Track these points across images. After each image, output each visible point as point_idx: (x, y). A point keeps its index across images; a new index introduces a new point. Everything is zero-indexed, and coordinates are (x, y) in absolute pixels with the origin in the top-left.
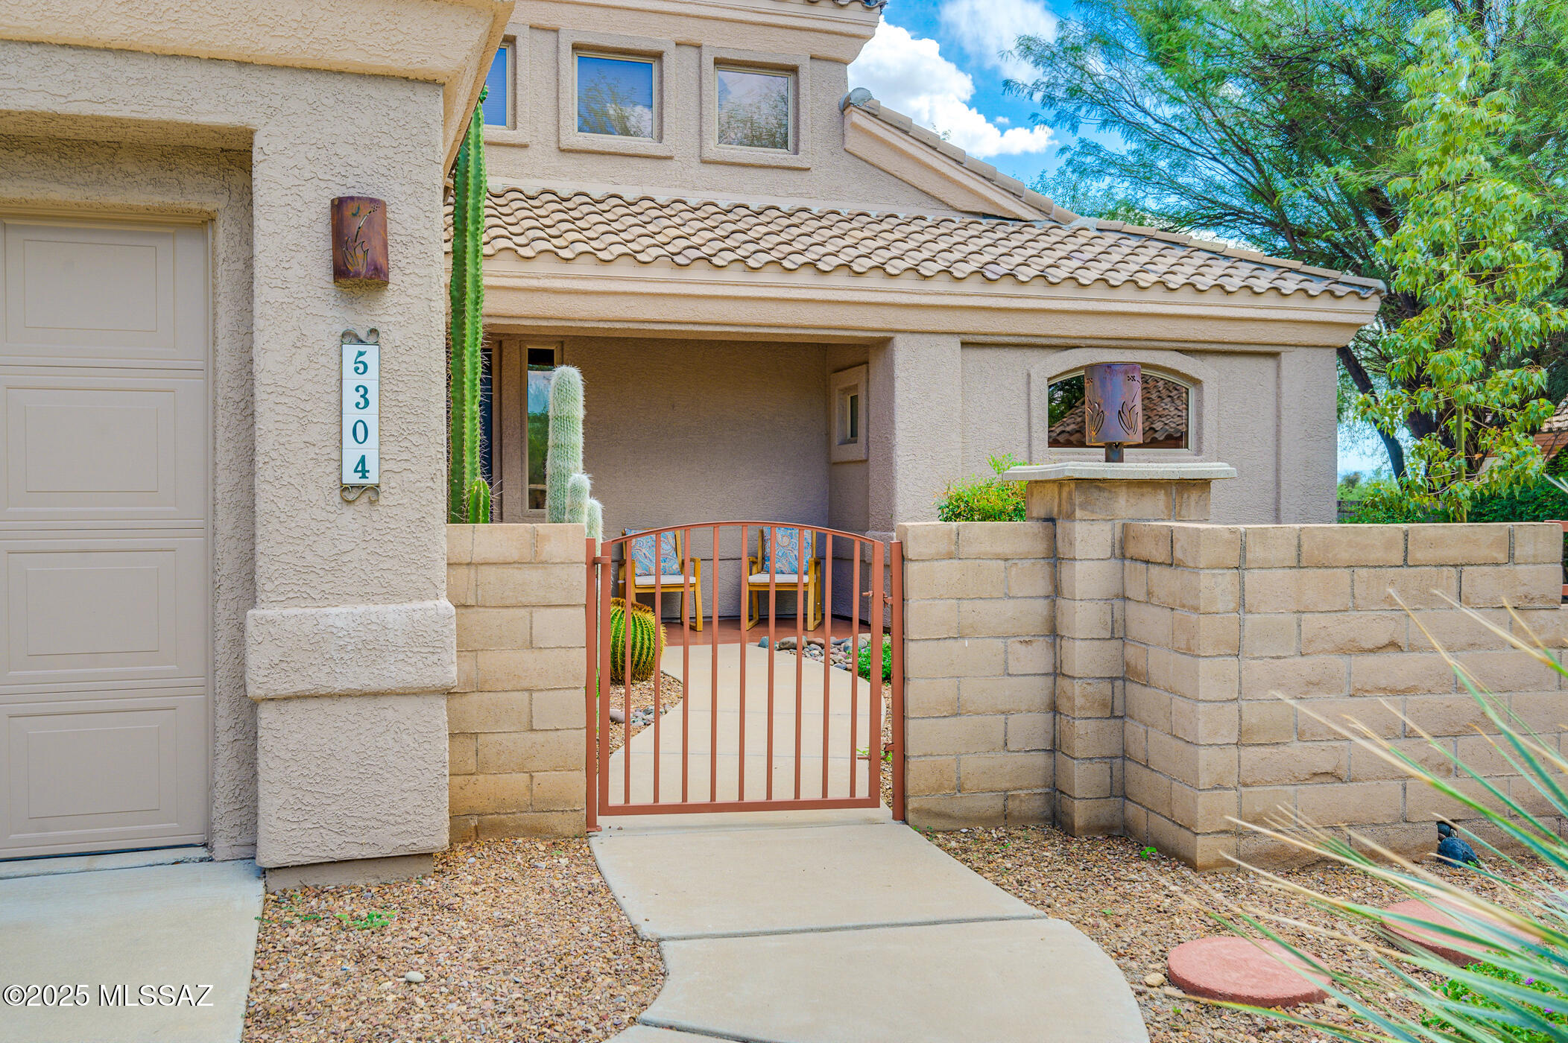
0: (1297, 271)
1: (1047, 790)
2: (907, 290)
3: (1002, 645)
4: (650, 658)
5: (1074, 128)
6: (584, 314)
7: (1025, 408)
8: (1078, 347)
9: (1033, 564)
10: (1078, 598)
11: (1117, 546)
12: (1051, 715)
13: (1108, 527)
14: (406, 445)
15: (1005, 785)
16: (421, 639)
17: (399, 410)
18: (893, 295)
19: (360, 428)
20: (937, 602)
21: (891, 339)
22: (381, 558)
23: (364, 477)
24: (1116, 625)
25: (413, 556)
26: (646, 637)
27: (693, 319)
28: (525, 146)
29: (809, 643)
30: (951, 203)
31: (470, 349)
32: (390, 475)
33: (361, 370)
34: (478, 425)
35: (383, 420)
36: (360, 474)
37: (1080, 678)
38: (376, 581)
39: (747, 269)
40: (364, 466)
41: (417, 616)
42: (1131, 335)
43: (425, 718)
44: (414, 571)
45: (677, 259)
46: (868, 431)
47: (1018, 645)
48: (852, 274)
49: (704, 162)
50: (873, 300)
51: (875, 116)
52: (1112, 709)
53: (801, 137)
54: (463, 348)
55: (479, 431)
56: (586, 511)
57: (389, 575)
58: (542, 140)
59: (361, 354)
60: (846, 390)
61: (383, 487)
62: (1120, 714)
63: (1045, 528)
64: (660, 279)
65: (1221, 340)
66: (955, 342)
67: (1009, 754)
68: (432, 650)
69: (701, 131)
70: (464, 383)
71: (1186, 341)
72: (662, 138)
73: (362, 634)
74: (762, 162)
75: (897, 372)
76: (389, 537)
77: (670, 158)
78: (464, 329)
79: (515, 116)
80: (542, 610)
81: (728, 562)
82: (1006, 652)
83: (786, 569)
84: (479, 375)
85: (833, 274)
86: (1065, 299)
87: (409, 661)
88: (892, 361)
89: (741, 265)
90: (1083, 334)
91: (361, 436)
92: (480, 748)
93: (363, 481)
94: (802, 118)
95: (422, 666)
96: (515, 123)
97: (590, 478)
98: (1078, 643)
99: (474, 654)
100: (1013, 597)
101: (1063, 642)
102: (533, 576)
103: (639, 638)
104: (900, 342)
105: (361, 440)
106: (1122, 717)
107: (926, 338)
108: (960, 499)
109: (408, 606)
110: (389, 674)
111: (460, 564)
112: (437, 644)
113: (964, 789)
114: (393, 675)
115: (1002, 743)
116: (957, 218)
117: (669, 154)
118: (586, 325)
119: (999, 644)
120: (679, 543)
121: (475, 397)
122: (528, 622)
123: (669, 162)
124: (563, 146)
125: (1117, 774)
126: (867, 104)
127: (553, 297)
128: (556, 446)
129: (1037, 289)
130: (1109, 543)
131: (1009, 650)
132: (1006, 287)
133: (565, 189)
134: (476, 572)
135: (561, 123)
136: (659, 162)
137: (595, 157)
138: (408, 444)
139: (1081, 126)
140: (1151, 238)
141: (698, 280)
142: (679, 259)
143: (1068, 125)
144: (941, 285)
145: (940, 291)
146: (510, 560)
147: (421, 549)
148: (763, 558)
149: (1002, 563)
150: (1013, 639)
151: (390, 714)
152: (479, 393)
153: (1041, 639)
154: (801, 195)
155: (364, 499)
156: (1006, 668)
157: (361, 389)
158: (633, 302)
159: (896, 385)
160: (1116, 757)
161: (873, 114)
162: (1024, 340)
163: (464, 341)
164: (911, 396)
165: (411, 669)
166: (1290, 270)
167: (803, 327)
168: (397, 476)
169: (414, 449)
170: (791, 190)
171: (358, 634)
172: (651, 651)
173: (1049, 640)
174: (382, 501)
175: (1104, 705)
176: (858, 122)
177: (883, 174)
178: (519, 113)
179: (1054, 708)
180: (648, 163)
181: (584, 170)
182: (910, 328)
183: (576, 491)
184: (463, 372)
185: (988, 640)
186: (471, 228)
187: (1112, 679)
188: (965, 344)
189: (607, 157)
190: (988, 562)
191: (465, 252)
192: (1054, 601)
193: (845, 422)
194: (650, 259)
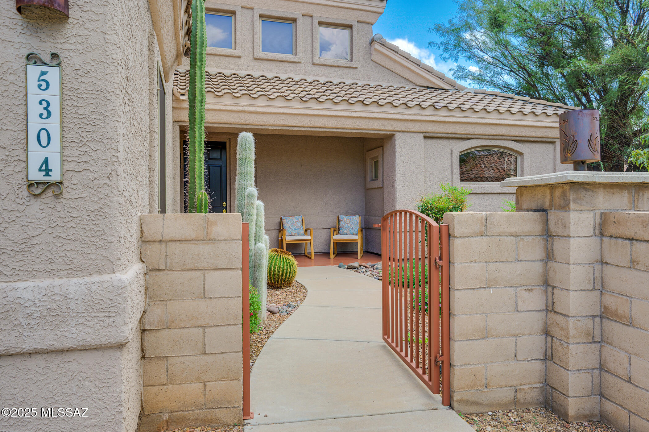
0: (562, 108)
1: (541, 385)
2: (401, 113)
3: (514, 292)
4: (290, 277)
5: (456, 60)
6: (262, 123)
7: (450, 165)
8: (472, 139)
9: (534, 239)
10: (572, 263)
11: (597, 228)
12: (544, 336)
13: (591, 215)
14: (85, 150)
15: (516, 382)
16: (98, 306)
17: (79, 121)
18: (395, 115)
19: (44, 135)
20: (473, 264)
21: (394, 134)
22: (65, 241)
23: (47, 175)
24: (596, 281)
25: (92, 239)
26: (289, 267)
27: (310, 125)
28: (240, 57)
29: (360, 266)
30: (415, 82)
31: (199, 126)
32: (71, 173)
33: (44, 86)
34: (203, 164)
35: (65, 129)
36: (44, 173)
37: (573, 317)
38: (60, 260)
39: (333, 103)
40: (47, 165)
41: (95, 288)
42: (495, 133)
43: (104, 368)
44: (93, 251)
45: (303, 99)
46: (383, 175)
47: (524, 292)
48: (378, 106)
49: (314, 64)
50: (387, 117)
51: (384, 45)
52: (593, 336)
53: (354, 55)
54: (195, 125)
55: (203, 167)
56: (255, 207)
57: (71, 255)
58: (247, 55)
59: (43, 73)
60: (373, 159)
61: (66, 184)
62: (599, 340)
63: (541, 216)
64: (295, 107)
65: (532, 136)
66: (422, 136)
67: (518, 363)
68: (107, 314)
69: (312, 51)
70: (195, 143)
71: (517, 136)
72: (296, 54)
73: (46, 303)
74: (338, 65)
75: (397, 149)
76: (72, 224)
77: (300, 63)
78: (195, 115)
79: (235, 44)
80: (212, 272)
81: (324, 230)
82: (516, 296)
83: (348, 233)
84: (203, 139)
85: (370, 106)
86: (469, 118)
87: (88, 324)
88: (395, 144)
89: (331, 101)
90: (475, 133)
91: (44, 141)
92: (169, 367)
93: (47, 179)
94: (354, 46)
95: (99, 328)
96: (236, 47)
97: (257, 190)
98: (572, 293)
99: (165, 303)
100: (521, 261)
101: (555, 291)
102: (205, 249)
103: (285, 267)
104: (398, 136)
105: (44, 145)
106: (599, 342)
107: (409, 134)
108: (428, 203)
109: (87, 279)
110: (70, 336)
111: (154, 241)
112: (112, 310)
113: (490, 386)
114: (74, 336)
115: (514, 356)
116: (418, 89)
117: (299, 61)
118: (263, 128)
119: (512, 291)
120: (304, 222)
121: (201, 150)
122: (202, 280)
123: (299, 64)
124: (256, 57)
125: (597, 380)
126: (381, 40)
127: (249, 115)
128: (240, 174)
129: (457, 113)
130: (592, 226)
131: (518, 295)
132: (444, 112)
133: (256, 74)
134: (166, 247)
135: (255, 48)
136: (295, 64)
137: (269, 62)
138: (88, 149)
139: (459, 59)
140: (498, 96)
141: (312, 108)
142: (304, 99)
143: (454, 59)
144: (416, 111)
145: (415, 114)
146: (189, 238)
147: (99, 233)
148: (339, 228)
149: (514, 238)
150: (520, 288)
151: (74, 366)
152: (203, 148)
153: (538, 287)
154: (354, 79)
155: (49, 193)
156: (517, 307)
157: (44, 103)
158: (283, 117)
159: (396, 154)
160: (596, 369)
161: (383, 45)
162: (450, 136)
163: (195, 121)
164: (402, 159)
165: (90, 331)
166: (559, 107)
167: (357, 129)
168: (78, 175)
169: (92, 153)
170: (349, 76)
171: (43, 303)
172: (291, 273)
173: (543, 288)
174: (65, 195)
175: (588, 335)
176: (377, 48)
177: (387, 70)
178: (237, 43)
179: (546, 332)
180: (290, 65)
181: (264, 67)
182: (402, 130)
183: (250, 196)
184: (195, 137)
185: (504, 289)
186: (198, 64)
187: (593, 317)
188: (425, 137)
189: (274, 62)
190: (505, 238)
191: (195, 76)
192: (546, 263)
193: (372, 172)
194: (291, 98)
